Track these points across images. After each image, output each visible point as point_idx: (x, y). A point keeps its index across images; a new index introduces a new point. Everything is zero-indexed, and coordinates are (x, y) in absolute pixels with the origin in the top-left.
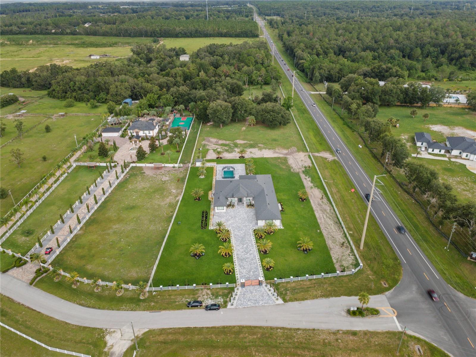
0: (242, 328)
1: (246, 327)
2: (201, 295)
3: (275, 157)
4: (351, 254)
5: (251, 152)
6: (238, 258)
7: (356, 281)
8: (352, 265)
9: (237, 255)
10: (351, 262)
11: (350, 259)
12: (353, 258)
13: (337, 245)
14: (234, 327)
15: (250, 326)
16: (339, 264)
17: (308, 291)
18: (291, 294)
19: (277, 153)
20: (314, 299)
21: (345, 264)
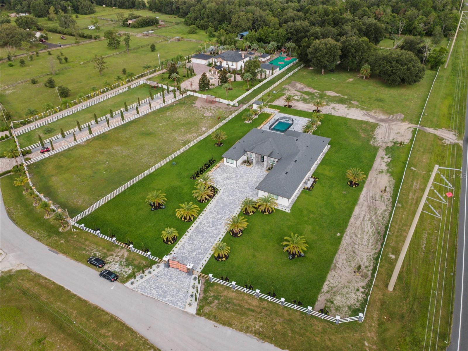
0: (114, 319)
1: (119, 322)
2: (115, 255)
3: (361, 121)
4: (362, 290)
5: (334, 108)
6: (197, 227)
7: (333, 338)
8: (349, 307)
9: (200, 223)
10: (351, 302)
11: (354, 296)
12: (360, 298)
13: (350, 266)
14: (107, 313)
15: (124, 324)
16: (328, 296)
17: (244, 314)
18: (217, 307)
19: (369, 115)
20: (241, 330)
21: (338, 300)
